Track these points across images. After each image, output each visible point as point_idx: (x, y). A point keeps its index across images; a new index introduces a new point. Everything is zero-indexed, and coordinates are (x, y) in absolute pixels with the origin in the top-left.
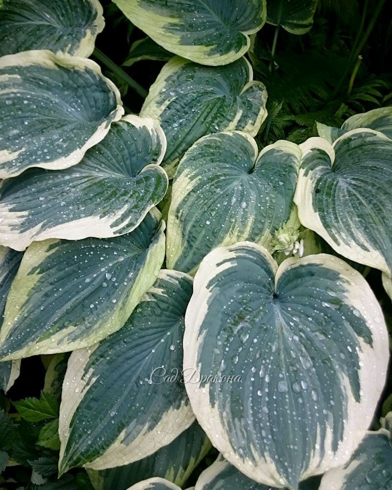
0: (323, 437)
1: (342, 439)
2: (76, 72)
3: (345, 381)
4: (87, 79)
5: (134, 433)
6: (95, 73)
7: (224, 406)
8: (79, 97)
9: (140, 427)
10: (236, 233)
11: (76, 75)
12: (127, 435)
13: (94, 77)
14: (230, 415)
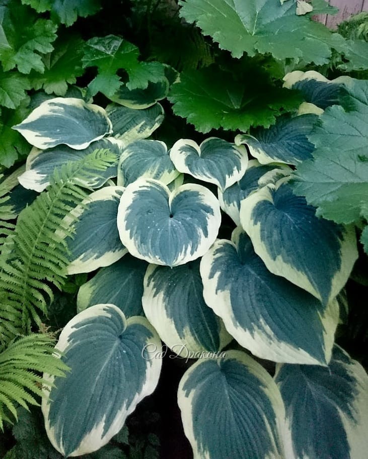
0: (186, 249)
1: (196, 251)
2: (93, 112)
3: (200, 231)
4: (98, 117)
5: (89, 256)
6: (103, 114)
7: (137, 239)
8: (92, 126)
9: (92, 254)
10: (150, 172)
11: (92, 114)
12: (85, 256)
13: (101, 116)
14: (140, 242)
